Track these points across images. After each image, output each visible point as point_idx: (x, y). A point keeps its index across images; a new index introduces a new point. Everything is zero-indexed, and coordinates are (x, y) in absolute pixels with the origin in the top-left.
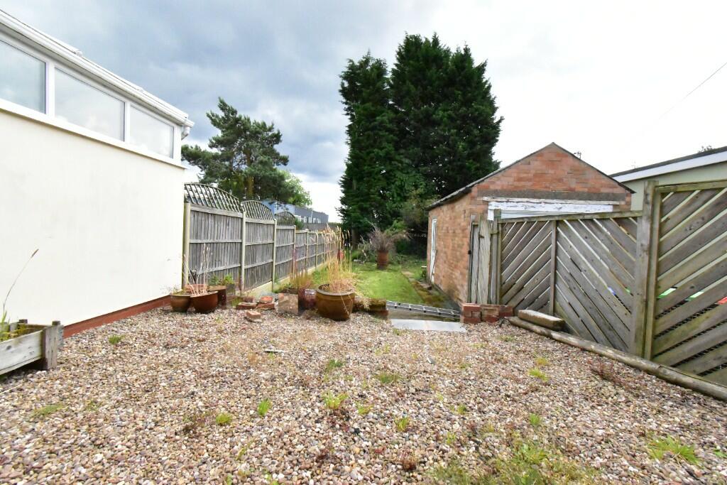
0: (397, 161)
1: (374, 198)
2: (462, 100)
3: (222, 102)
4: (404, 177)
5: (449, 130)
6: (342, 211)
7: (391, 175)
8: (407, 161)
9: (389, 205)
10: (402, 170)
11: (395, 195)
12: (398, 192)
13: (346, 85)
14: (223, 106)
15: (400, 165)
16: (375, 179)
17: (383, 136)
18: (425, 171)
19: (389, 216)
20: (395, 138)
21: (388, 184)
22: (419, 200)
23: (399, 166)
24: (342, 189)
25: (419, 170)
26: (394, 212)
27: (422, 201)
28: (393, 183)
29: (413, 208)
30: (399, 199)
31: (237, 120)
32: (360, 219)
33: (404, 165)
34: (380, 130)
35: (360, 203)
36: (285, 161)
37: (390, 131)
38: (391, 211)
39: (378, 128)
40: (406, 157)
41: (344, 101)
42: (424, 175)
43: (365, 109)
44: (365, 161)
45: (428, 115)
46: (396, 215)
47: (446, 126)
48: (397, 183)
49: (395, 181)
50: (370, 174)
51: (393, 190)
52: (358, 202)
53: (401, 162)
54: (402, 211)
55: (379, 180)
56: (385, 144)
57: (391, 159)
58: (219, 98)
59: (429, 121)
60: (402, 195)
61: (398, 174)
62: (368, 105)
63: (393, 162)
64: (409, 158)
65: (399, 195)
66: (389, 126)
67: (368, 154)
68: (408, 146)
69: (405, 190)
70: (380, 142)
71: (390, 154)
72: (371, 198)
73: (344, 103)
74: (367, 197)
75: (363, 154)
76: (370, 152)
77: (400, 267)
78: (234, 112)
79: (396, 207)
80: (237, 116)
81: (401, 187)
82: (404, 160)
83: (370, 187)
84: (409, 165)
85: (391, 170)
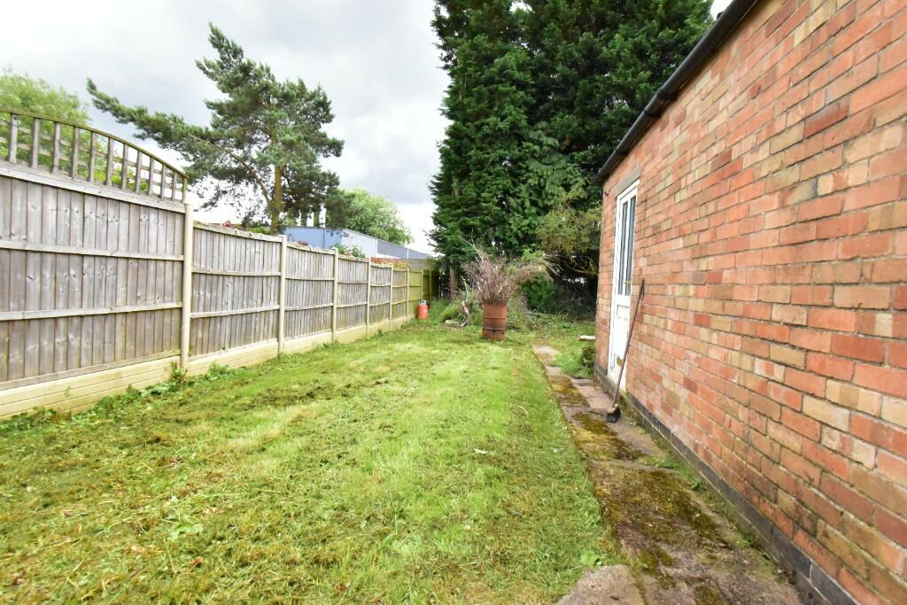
0: (532, 141)
1: (486, 208)
2: (664, 16)
3: (215, 32)
4: (545, 170)
5: (634, 75)
6: (436, 236)
7: (520, 168)
8: (551, 141)
9: (516, 222)
10: (540, 159)
11: (527, 204)
12: (533, 198)
13: (445, 13)
14: (218, 41)
15: (537, 148)
16: (490, 174)
17: (506, 94)
18: (585, 158)
19: (515, 242)
20: (529, 98)
21: (515, 184)
22: (573, 211)
23: (535, 151)
24: (435, 197)
25: (572, 157)
26: (526, 235)
27: (577, 215)
28: (524, 182)
29: (560, 226)
30: (534, 210)
31: (246, 69)
32: (461, 245)
33: (545, 148)
34: (500, 82)
35: (462, 219)
36: (336, 147)
37: (521, 85)
38: (520, 235)
39: (497, 78)
40: (549, 135)
41: (441, 43)
42: (583, 166)
43: (474, 47)
44: (472, 140)
45: (591, 53)
46: (528, 239)
47: (627, 67)
48: (530, 181)
49: (529, 177)
50: (481, 164)
51: (524, 194)
52: (459, 216)
53: (540, 144)
54: (541, 232)
55: (498, 175)
56: (509, 108)
57: (520, 139)
58: (211, 25)
59: (594, 64)
60: (541, 204)
61: (534, 165)
62: (481, 39)
63: (525, 144)
64: (555, 137)
65: (534, 203)
66: (518, 75)
67: (479, 128)
68: (553, 114)
69: (547, 194)
70: (501, 107)
71: (519, 128)
72: (480, 209)
73: (440, 47)
74: (473, 207)
75: (470, 129)
76: (483, 125)
77: (532, 335)
78: (237, 52)
79: (529, 225)
80: (244, 61)
81: (539, 190)
82: (544, 139)
83: (480, 188)
84: (553, 149)
85: (520, 159)
